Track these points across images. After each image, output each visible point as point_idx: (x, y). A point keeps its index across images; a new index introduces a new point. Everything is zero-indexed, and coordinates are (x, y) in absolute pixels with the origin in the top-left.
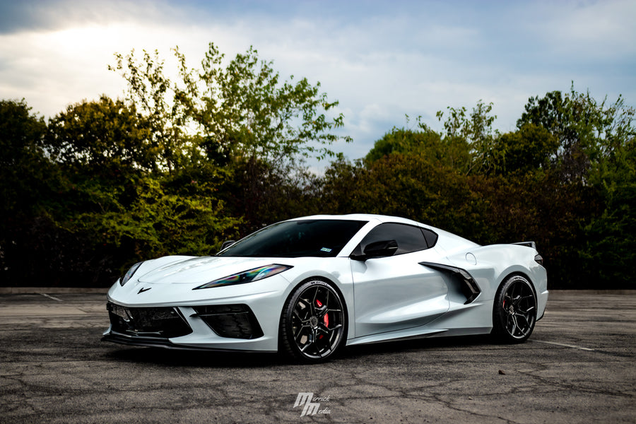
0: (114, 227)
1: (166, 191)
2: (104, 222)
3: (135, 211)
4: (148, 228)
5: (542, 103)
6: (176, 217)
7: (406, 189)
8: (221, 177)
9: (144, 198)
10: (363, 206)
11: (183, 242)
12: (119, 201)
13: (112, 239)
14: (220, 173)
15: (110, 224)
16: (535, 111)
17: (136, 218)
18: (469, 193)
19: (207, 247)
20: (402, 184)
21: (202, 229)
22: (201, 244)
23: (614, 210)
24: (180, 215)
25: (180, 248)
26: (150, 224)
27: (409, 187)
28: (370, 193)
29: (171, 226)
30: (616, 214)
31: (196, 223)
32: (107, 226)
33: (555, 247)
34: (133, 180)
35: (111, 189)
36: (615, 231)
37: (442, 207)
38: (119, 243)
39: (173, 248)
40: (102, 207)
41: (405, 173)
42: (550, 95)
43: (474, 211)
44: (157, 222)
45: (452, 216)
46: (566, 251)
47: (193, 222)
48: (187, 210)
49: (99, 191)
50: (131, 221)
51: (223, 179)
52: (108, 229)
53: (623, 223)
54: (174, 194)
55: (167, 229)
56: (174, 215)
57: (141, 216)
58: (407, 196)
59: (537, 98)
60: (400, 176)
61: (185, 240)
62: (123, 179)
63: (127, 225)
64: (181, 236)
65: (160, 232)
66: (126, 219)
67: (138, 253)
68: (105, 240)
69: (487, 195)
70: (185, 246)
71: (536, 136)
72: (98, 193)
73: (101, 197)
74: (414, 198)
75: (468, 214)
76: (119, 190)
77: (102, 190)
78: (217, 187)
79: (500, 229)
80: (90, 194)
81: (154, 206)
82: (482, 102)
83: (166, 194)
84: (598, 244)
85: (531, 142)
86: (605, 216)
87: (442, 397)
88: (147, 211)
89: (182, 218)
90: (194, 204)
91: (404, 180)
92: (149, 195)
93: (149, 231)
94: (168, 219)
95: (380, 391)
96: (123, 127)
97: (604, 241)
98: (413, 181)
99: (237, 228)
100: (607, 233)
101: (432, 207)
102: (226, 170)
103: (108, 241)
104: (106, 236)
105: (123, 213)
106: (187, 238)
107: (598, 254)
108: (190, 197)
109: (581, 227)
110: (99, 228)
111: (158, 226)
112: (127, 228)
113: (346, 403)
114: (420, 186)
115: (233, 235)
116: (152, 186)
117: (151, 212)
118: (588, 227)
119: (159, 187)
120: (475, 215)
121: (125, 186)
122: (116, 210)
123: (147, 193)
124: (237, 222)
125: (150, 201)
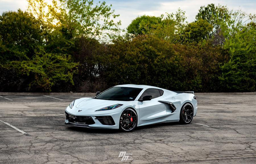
0: (26, 67)
1: (46, 51)
2: (22, 65)
3: (34, 60)
4: (40, 68)
5: (206, 9)
6: (51, 63)
7: (148, 50)
8: (69, 45)
9: (38, 54)
10: (130, 58)
11: (55, 74)
12: (27, 56)
13: (26, 72)
14: (69, 43)
15: (24, 66)
16: (203, 12)
17: (35, 63)
18: (174, 52)
19: (65, 76)
20: (146, 48)
21: (62, 68)
22: (62, 74)
23: (234, 59)
24: (53, 62)
25: (53, 76)
26: (41, 66)
27: (149, 50)
28: (133, 53)
29: (49, 66)
30: (235, 61)
31: (60, 65)
32: (23, 67)
33: (209, 75)
34: (32, 46)
35: (23, 50)
36: (234, 69)
37: (162, 58)
38: (29, 74)
39: (50, 76)
40: (20, 58)
41: (147, 43)
42: (210, 6)
43: (176, 60)
44: (44, 65)
45: (167, 62)
46: (213, 77)
47: (58, 65)
48: (56, 60)
49: (18, 51)
50: (33, 65)
51: (70, 46)
52: (23, 68)
53: (237, 65)
54: (50, 52)
55: (48, 68)
56: (50, 62)
57: (37, 63)
58: (148, 53)
59: (204, 7)
60: (145, 45)
61: (55, 73)
62: (28, 46)
63: (31, 66)
64: (54, 71)
65: (45, 69)
66: (31, 64)
67: (36, 78)
68: (22, 73)
69: (181, 52)
70: (55, 75)
71: (203, 25)
72: (18, 52)
73: (20, 54)
74: (151, 54)
75: (173, 61)
76: (26, 50)
77: (20, 51)
78: (67, 49)
79: (186, 67)
80: (15, 53)
81: (42, 58)
82: (180, 9)
83: (47, 52)
84: (226, 74)
85: (201, 27)
86: (230, 62)
87: (165, 142)
88: (40, 60)
89: (54, 63)
90: (59, 57)
91: (147, 47)
92: (40, 53)
93: (41, 69)
94: (48, 64)
95: (149, 141)
96: (28, 24)
97: (229, 73)
98: (151, 47)
99: (77, 68)
100: (230, 69)
101: (158, 58)
102: (71, 41)
103: (24, 74)
104: (23, 71)
105: (29, 61)
106: (56, 72)
107: (227, 78)
108: (57, 54)
109: (220, 67)
110: (20, 67)
111: (44, 67)
112: (32, 68)
113: (142, 144)
114: (153, 49)
115: (75, 71)
116: (41, 49)
117: (41, 61)
118: (223, 67)
119: (43, 49)
120: (176, 62)
121: (29, 49)
122: (26, 60)
123: (39, 52)
124: (77, 65)
125: (41, 56)
